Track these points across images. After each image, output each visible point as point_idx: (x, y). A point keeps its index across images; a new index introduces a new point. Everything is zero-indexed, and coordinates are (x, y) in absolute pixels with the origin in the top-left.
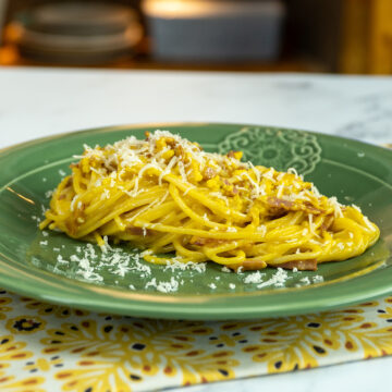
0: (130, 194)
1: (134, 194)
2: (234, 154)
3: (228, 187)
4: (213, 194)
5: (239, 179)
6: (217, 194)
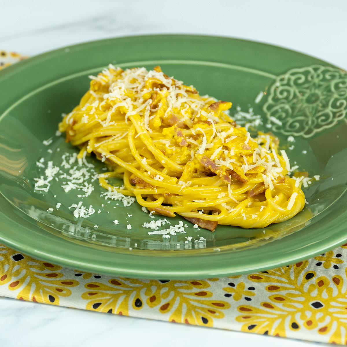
0: (102, 123)
1: (105, 125)
2: (219, 105)
3: (178, 138)
4: (164, 141)
5: (193, 133)
6: (167, 143)
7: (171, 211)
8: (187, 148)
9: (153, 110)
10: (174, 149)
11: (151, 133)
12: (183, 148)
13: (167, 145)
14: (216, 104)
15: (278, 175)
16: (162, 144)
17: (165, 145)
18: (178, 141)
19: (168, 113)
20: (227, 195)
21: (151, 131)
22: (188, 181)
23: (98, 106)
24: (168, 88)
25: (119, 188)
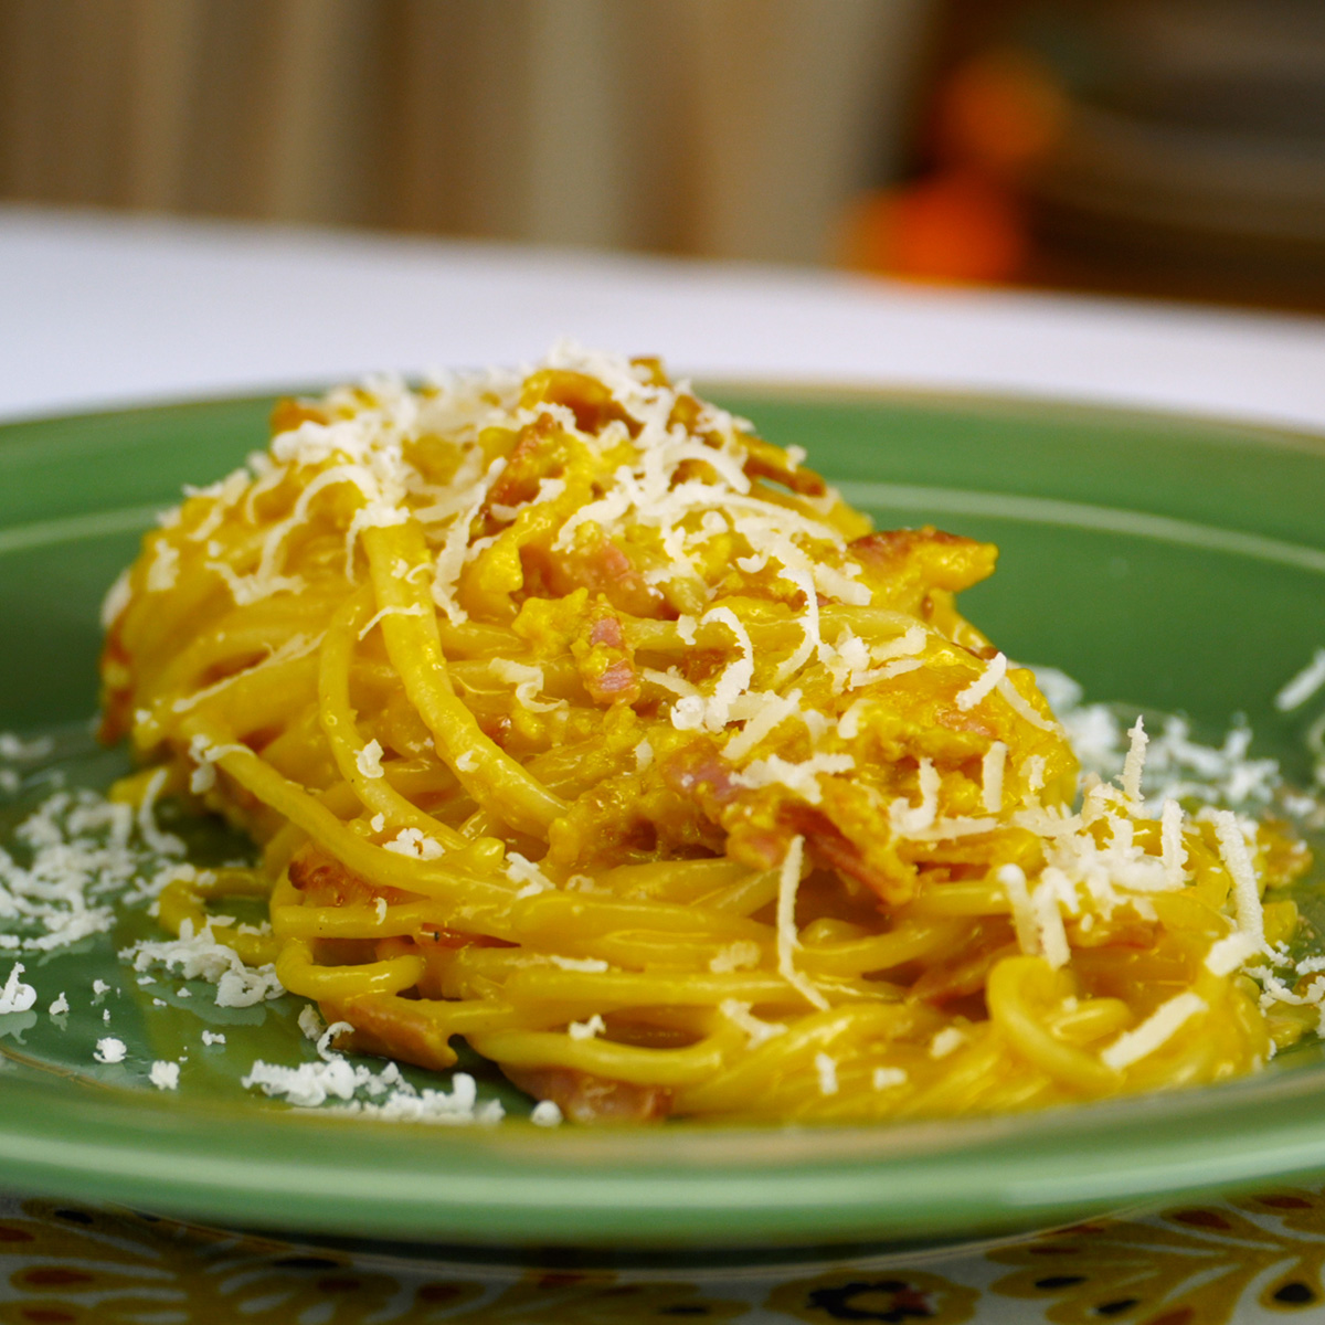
0: (236, 586)
1: (246, 591)
2: (913, 546)
3: (589, 653)
4: (512, 670)
5: (682, 636)
6: (526, 678)
7: (432, 1025)
8: (631, 714)
9: (500, 511)
10: (561, 712)
11: (454, 624)
12: (608, 716)
13: (522, 694)
14: (899, 541)
15: (1121, 900)
16: (497, 683)
17: (513, 687)
18: (586, 666)
19: (578, 530)
20: (768, 963)
21: (457, 617)
22: (576, 872)
23: (242, 501)
24: (635, 429)
25: (233, 927)
